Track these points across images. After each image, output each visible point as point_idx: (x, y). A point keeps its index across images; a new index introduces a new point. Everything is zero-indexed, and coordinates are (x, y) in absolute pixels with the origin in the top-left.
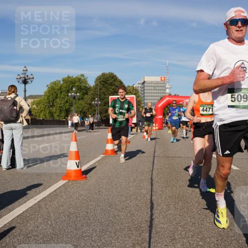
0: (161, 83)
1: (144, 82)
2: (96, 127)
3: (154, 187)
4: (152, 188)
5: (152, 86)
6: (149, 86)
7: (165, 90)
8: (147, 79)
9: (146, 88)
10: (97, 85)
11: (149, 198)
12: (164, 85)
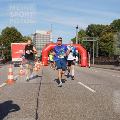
0: (47, 35)
1: (36, 34)
2: (2, 64)
3: (39, 104)
4: (37, 105)
5: (41, 37)
6: (39, 37)
7: (49, 40)
8: (38, 32)
9: (37, 38)
10: (3, 35)
11: (35, 111)
12: (49, 36)
